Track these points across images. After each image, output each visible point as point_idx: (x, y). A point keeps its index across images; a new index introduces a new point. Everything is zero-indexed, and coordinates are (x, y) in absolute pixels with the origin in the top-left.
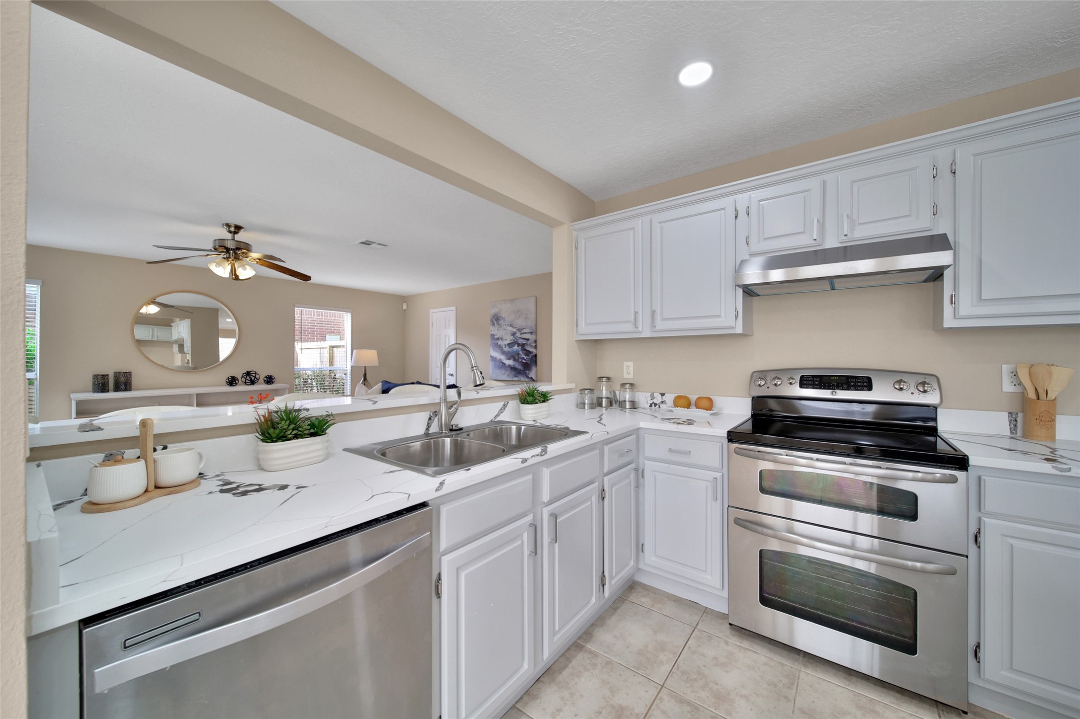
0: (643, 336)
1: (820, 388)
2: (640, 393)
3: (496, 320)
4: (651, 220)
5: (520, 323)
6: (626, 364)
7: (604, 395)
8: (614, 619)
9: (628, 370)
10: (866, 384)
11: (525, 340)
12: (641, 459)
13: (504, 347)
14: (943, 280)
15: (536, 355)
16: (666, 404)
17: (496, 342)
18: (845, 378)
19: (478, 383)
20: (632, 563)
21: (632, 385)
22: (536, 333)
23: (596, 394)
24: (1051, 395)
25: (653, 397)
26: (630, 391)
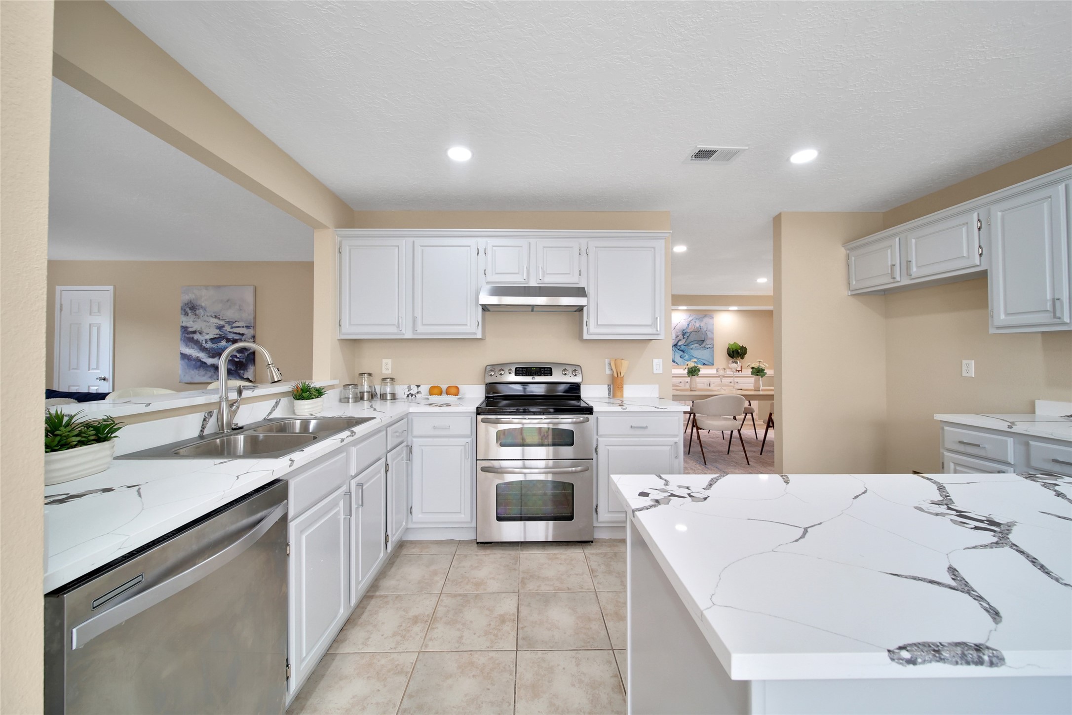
0: (405, 337)
1: (526, 376)
2: (398, 386)
3: (190, 309)
4: (413, 242)
5: (230, 314)
6: (384, 361)
7: (366, 390)
8: (393, 570)
9: (387, 367)
10: (548, 371)
11: (238, 335)
12: (410, 439)
13: (204, 342)
14: (583, 311)
15: (254, 353)
16: (421, 393)
17: (191, 336)
18: (539, 369)
19: (276, 380)
20: (404, 523)
21: (392, 379)
22: (254, 327)
23: (358, 390)
24: (622, 375)
25: (410, 389)
26: (390, 385)
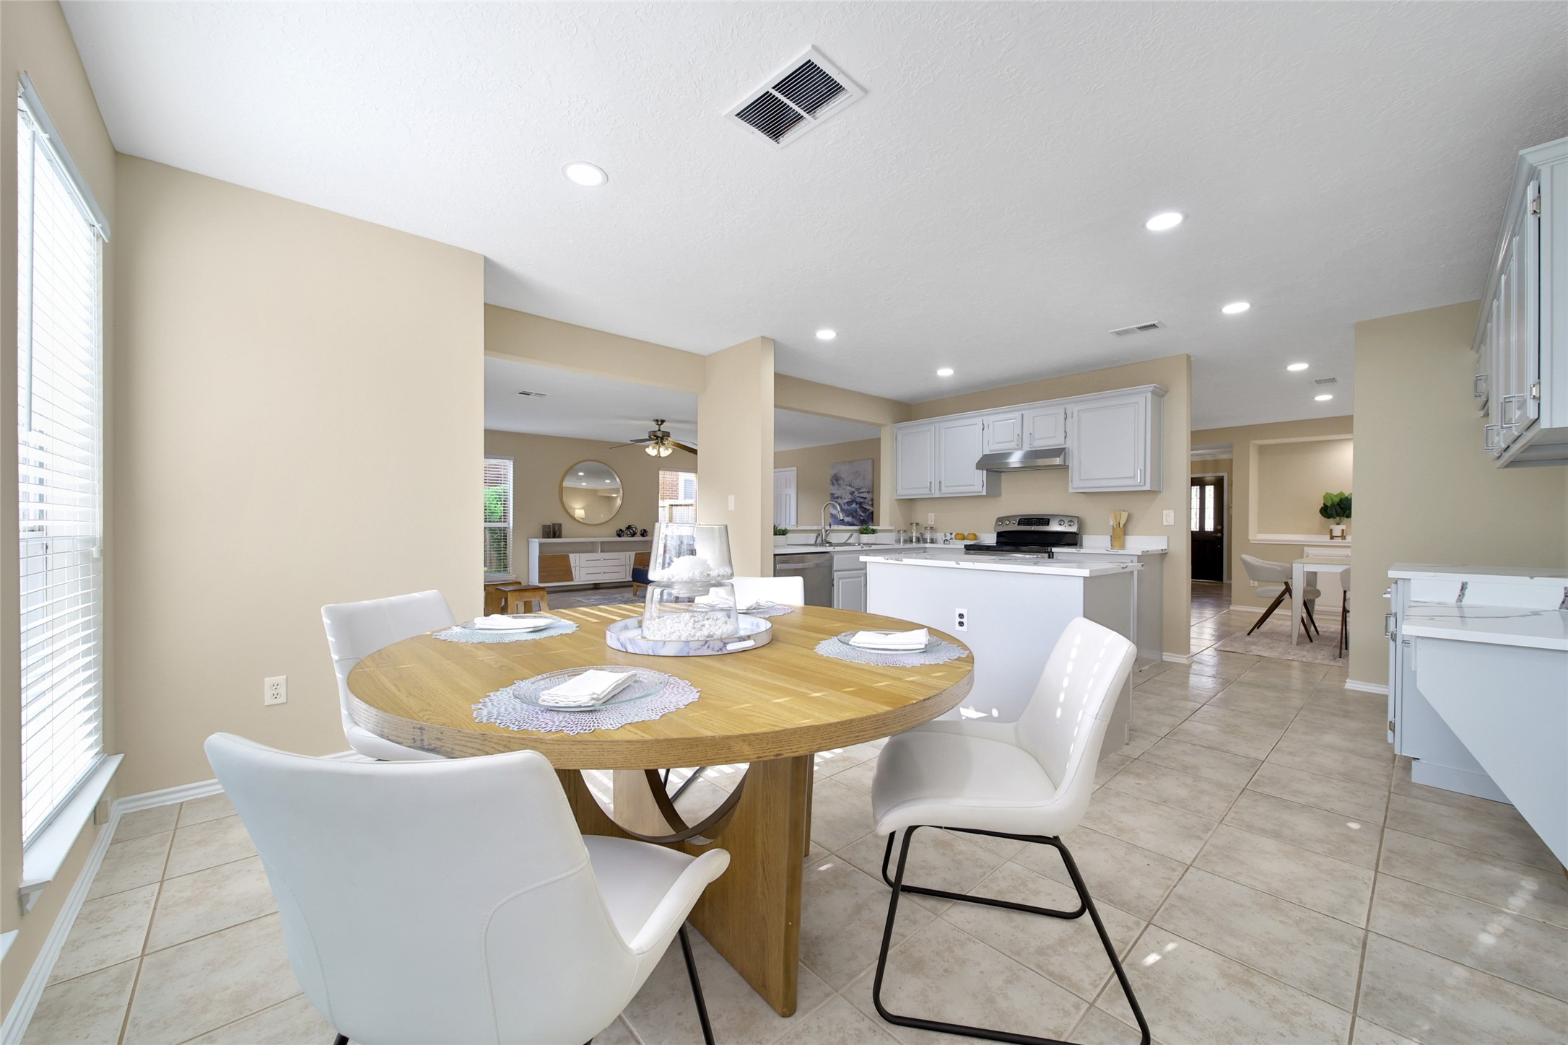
0: (935, 496)
1: (1027, 526)
2: (938, 534)
3: (835, 481)
4: (939, 426)
5: (858, 483)
6: (930, 514)
7: (914, 535)
9: (931, 519)
10: (1047, 521)
11: (862, 499)
13: (843, 505)
14: (1067, 469)
15: (872, 513)
17: (836, 500)
18: (1039, 520)
21: (933, 528)
22: (873, 492)
23: (908, 534)
24: (1121, 526)
25: (946, 536)
26: (930, 532)
